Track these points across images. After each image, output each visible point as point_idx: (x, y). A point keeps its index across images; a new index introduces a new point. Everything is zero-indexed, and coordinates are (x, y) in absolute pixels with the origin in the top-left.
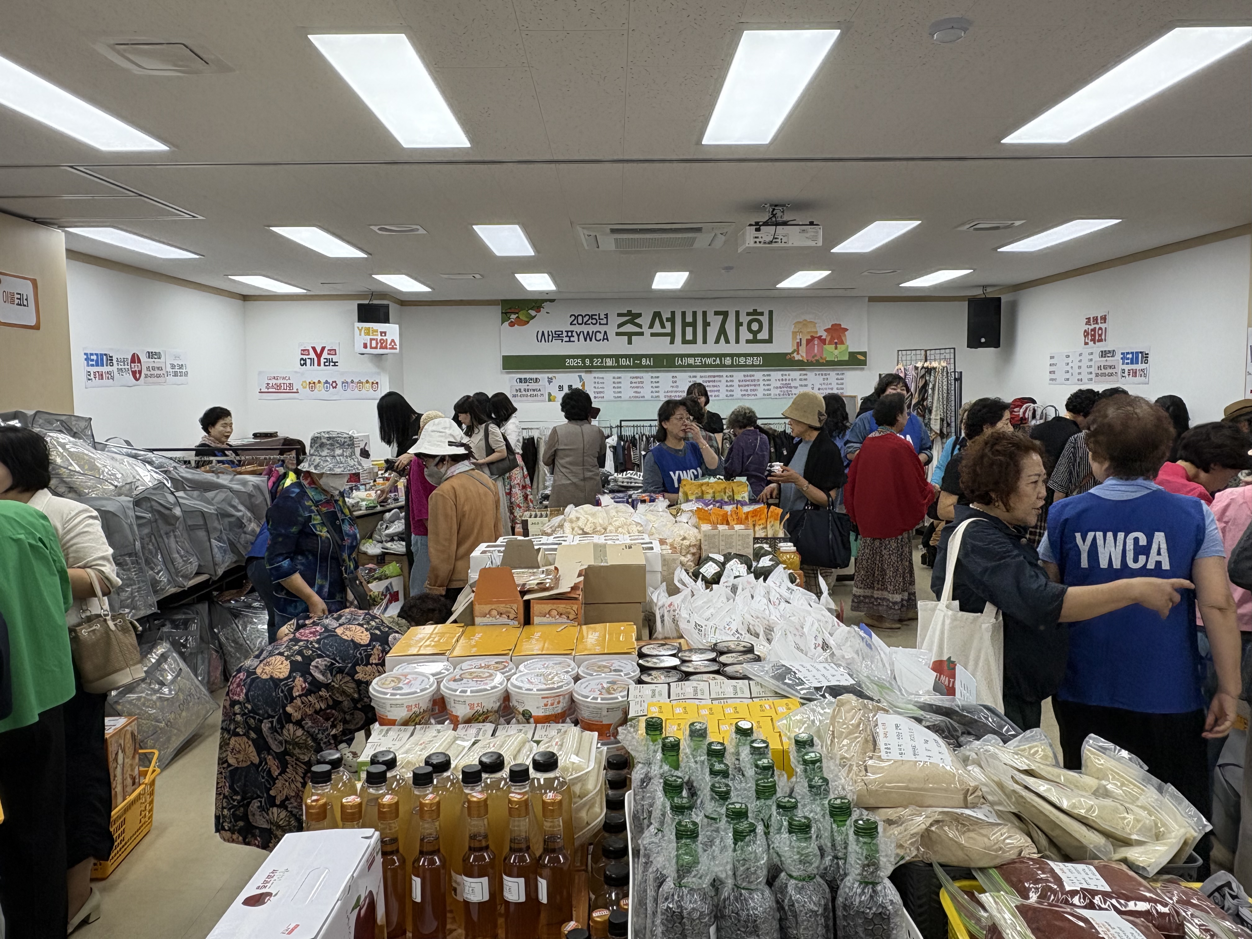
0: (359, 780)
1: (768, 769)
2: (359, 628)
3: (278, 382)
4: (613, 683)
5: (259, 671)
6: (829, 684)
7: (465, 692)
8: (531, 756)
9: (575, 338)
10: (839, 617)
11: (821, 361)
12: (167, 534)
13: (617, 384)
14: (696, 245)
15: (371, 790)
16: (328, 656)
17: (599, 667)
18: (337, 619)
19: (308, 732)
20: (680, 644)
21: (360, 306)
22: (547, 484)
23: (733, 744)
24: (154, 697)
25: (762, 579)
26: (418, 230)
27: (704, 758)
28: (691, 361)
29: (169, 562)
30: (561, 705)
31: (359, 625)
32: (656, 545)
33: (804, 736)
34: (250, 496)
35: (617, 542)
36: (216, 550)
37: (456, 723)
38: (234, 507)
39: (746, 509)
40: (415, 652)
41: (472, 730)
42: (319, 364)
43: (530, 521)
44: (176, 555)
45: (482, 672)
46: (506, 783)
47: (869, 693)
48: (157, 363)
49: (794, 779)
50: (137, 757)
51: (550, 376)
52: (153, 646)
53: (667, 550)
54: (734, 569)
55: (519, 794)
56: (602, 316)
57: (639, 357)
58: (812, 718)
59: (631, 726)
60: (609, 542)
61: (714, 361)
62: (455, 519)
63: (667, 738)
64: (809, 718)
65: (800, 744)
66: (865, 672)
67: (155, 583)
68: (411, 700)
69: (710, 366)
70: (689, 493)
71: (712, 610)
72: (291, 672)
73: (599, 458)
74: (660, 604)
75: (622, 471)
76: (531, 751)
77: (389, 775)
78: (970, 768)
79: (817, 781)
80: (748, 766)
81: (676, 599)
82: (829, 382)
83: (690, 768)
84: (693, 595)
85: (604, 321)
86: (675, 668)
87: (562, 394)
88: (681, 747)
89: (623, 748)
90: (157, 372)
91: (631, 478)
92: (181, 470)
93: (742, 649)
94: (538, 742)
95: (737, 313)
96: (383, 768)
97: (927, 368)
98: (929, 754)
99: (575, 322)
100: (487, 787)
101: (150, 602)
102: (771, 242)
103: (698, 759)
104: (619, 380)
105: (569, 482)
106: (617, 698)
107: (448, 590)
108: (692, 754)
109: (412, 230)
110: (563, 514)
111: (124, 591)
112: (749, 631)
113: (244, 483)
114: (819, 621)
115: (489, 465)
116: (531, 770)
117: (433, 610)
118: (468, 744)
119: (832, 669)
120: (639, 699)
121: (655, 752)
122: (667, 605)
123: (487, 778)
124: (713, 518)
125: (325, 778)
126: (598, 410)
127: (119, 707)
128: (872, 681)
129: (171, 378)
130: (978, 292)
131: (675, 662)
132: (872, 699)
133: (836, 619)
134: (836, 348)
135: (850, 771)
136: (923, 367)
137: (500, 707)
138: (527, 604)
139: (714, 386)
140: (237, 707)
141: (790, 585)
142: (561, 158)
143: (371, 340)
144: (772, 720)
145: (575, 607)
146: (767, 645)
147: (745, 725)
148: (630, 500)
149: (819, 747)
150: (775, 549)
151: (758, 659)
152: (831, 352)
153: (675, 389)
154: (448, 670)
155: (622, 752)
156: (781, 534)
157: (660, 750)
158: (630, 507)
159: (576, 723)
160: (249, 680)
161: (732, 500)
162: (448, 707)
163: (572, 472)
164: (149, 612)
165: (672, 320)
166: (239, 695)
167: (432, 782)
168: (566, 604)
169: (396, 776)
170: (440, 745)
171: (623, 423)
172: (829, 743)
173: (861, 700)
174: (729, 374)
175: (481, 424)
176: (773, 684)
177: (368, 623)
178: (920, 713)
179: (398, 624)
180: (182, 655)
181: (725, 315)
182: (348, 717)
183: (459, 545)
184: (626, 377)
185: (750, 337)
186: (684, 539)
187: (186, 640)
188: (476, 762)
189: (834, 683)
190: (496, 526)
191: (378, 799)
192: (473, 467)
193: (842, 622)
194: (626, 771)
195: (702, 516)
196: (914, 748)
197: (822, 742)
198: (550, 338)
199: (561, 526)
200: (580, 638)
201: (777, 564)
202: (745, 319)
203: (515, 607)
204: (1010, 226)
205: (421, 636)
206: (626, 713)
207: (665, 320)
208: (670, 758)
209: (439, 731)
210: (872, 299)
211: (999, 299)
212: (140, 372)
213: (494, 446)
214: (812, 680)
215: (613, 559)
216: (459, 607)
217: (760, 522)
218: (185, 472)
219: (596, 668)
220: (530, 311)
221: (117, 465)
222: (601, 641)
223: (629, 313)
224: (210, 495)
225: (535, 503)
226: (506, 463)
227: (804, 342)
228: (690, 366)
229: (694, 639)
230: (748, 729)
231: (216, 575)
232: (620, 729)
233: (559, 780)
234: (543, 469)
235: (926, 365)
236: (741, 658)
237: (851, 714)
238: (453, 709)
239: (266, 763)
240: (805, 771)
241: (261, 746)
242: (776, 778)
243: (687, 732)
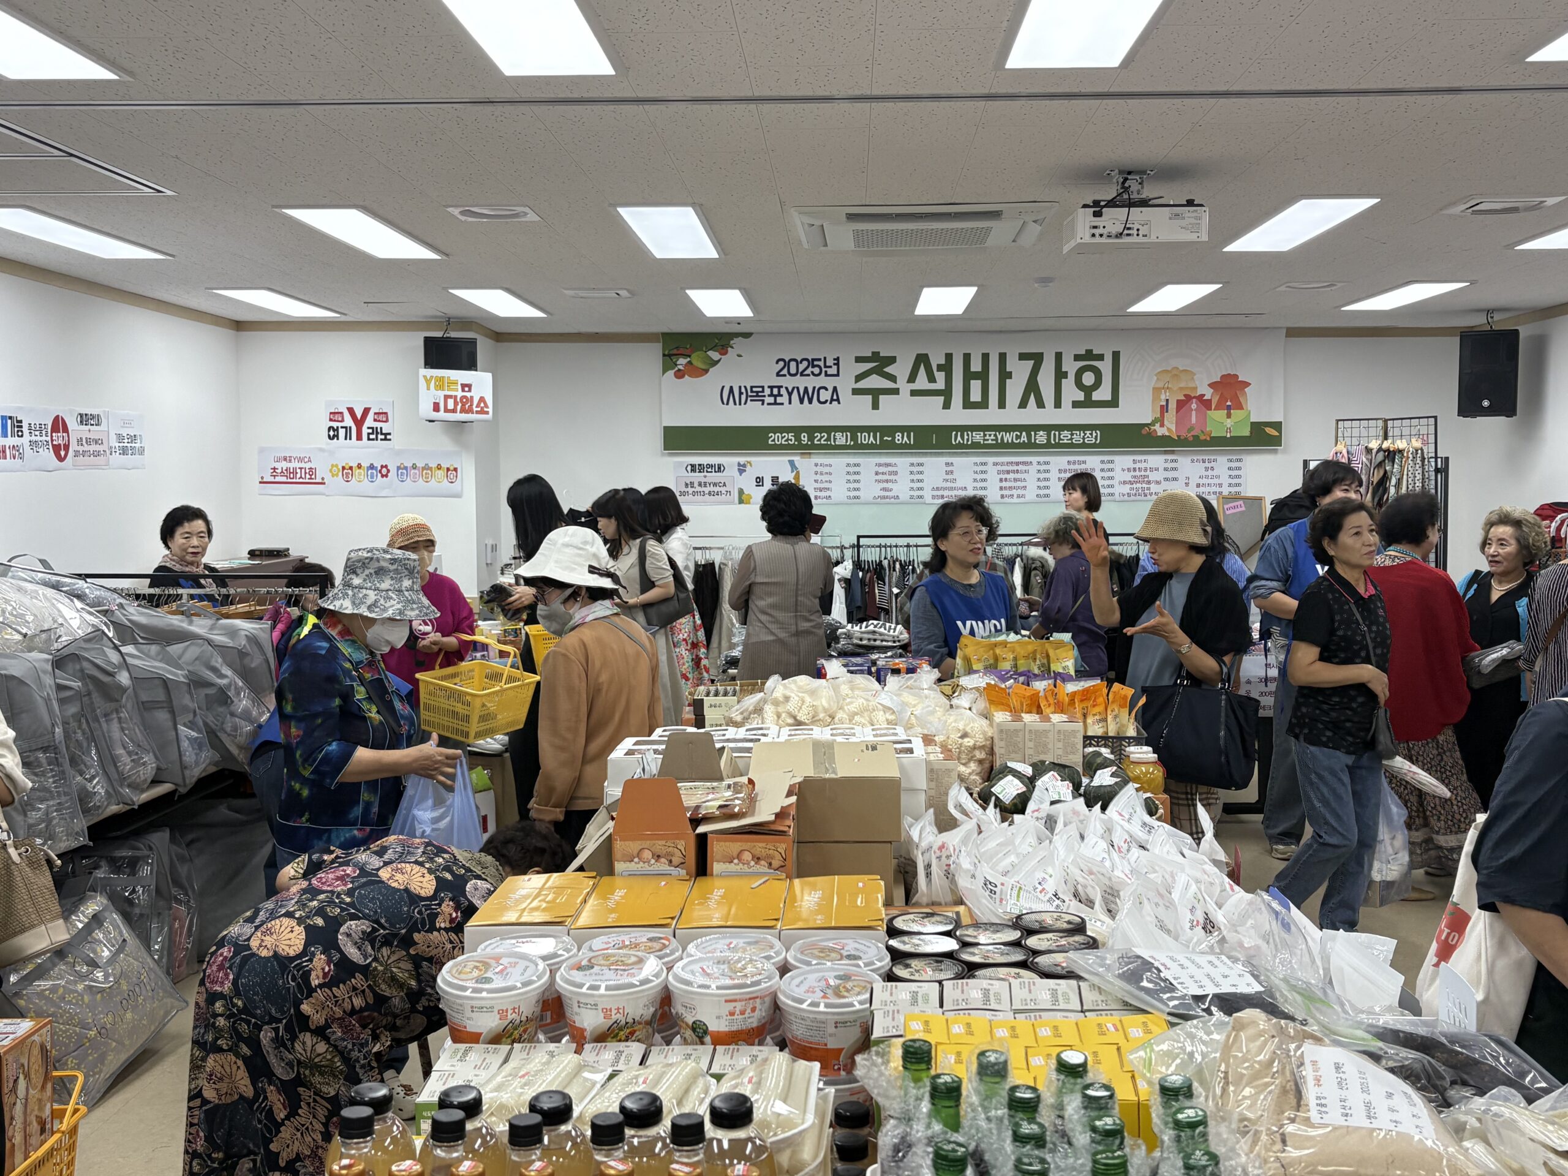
0: (419, 1134)
1: (1114, 1134)
2: (417, 868)
3: (292, 465)
4: (846, 978)
5: (254, 943)
6: (1217, 991)
7: (597, 988)
8: (707, 1101)
9: (784, 399)
10: (1234, 875)
11: (1202, 437)
12: (106, 715)
13: (854, 474)
14: (990, 242)
15: (439, 1152)
16: (366, 917)
17: (822, 950)
18: (381, 853)
19: (336, 1047)
20: (958, 913)
21: (427, 340)
22: (735, 640)
23: (1053, 1089)
24: (80, 987)
25: (1098, 806)
26: (526, 214)
27: (1002, 1112)
28: (978, 437)
29: (108, 762)
30: (757, 1013)
31: (416, 862)
32: (917, 745)
33: (1176, 1080)
34: (242, 654)
35: (853, 739)
36: (185, 744)
37: (580, 1041)
38: (215, 670)
39: (1071, 687)
40: (513, 920)
41: (608, 1053)
42: (359, 438)
43: (708, 701)
44: (120, 751)
45: (625, 955)
46: (665, 1146)
47: (1287, 1008)
48: (94, 432)
49: (1157, 1154)
50: (49, 1086)
51: (742, 460)
52: (82, 899)
53: (936, 755)
54: (1051, 790)
55: (686, 1164)
56: (830, 362)
57: (891, 430)
58: (1189, 1049)
59: (877, 1054)
60: (839, 739)
61: (1018, 437)
62: (585, 696)
63: (938, 1076)
64: (1183, 1049)
65: (1170, 1094)
66: (1281, 972)
67: (84, 797)
68: (504, 1001)
69: (1012, 445)
70: (974, 658)
71: (1012, 858)
72: (307, 945)
73: (821, 599)
74: (924, 845)
75: (861, 621)
76: (706, 1092)
77: (469, 1126)
78: (1467, 1144)
79: (1199, 1157)
80: (1079, 1128)
81: (952, 838)
82: (1215, 473)
83: (978, 1131)
84: (980, 832)
85: (833, 371)
86: (949, 955)
87: (763, 491)
88: (964, 1092)
89: (863, 1090)
90: (93, 447)
91: (874, 632)
92: (131, 610)
93: (1065, 926)
94: (718, 1077)
95: (1059, 357)
96: (459, 1114)
97: (1388, 450)
98: (1395, 1117)
99: (785, 372)
100: (633, 1151)
101: (77, 829)
102: (1119, 235)
103: (993, 1113)
104: (856, 469)
105: (771, 638)
106: (852, 1005)
107: (569, 814)
108: (982, 1106)
109: (517, 215)
110: (761, 690)
111: (34, 809)
112: (1076, 895)
113: (233, 633)
114: (1198, 881)
115: (646, 607)
116: (708, 1125)
117: (542, 851)
118: (600, 1077)
119: (1223, 965)
120: (891, 1008)
121: (919, 1099)
122: (935, 847)
123: (633, 1137)
124: (1014, 702)
125: (361, 1129)
126: (822, 520)
127: (22, 1003)
128: (1293, 988)
129: (117, 459)
130: (1478, 321)
131: (950, 945)
132: (1292, 1019)
133: (1227, 880)
134: (1229, 416)
135: (1255, 1142)
136: (1380, 449)
137: (654, 1015)
138: (702, 839)
139: (1015, 480)
140: (218, 1004)
141: (1147, 818)
142: (767, 93)
143: (446, 397)
144: (1118, 1049)
145: (782, 847)
146: (1107, 919)
147: (1074, 1058)
148: (873, 669)
149: (1202, 1099)
150: (1121, 759)
151: (1093, 944)
152: (1219, 422)
153: (949, 485)
154: (568, 950)
155: (861, 1098)
156: (1131, 732)
157: (927, 1097)
158: (874, 680)
159: (782, 1045)
160: (238, 959)
161: (1046, 672)
162: (568, 1014)
163: (776, 621)
164: (75, 844)
165: (947, 367)
166: (222, 983)
167: (541, 1141)
168: (767, 842)
169: (480, 1129)
170: (555, 1079)
171: (863, 541)
172: (1218, 1091)
173: (1275, 1020)
174: (1042, 459)
175: (635, 539)
176: (1121, 988)
177: (431, 860)
178: (1377, 1045)
179: (479, 863)
180: (127, 917)
181: (1037, 359)
182: (399, 1022)
183: (589, 739)
184: (869, 463)
185: (1080, 396)
186: (965, 735)
187: (134, 891)
188: (615, 1108)
189: (1226, 988)
190: (651, 708)
191: (450, 1166)
192: (616, 610)
193: (1238, 884)
194: (866, 1130)
195: (995, 697)
196: (1368, 1105)
197: (1207, 1090)
198: (744, 397)
199: (758, 710)
200: (791, 899)
201: (1125, 782)
202: (1071, 366)
203: (681, 845)
204: (1539, 206)
205: (523, 892)
206: (867, 1030)
207: (935, 368)
208: (945, 1112)
209: (552, 1054)
210: (1293, 332)
211: (1516, 333)
212: (67, 447)
213: (653, 575)
214: (1189, 982)
215: (846, 768)
216: (589, 843)
217: (1097, 710)
218: (137, 614)
219: (816, 952)
220: (710, 353)
221: (26, 600)
222: (824, 906)
223: (875, 357)
224: (175, 649)
225: (713, 671)
226: (674, 605)
227: (1173, 406)
228: (976, 445)
229: (983, 907)
230: (1079, 1066)
231: (185, 785)
232: (858, 1058)
233: (754, 1143)
234: (729, 614)
235: (1385, 445)
236: (1063, 942)
237: (1258, 1043)
238: (576, 1018)
239: (266, 1098)
240: (1178, 1139)
241: (258, 1068)
242: (1127, 1150)
243: (974, 1067)
